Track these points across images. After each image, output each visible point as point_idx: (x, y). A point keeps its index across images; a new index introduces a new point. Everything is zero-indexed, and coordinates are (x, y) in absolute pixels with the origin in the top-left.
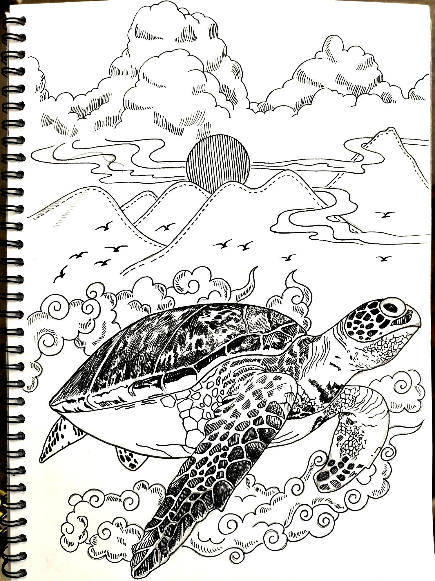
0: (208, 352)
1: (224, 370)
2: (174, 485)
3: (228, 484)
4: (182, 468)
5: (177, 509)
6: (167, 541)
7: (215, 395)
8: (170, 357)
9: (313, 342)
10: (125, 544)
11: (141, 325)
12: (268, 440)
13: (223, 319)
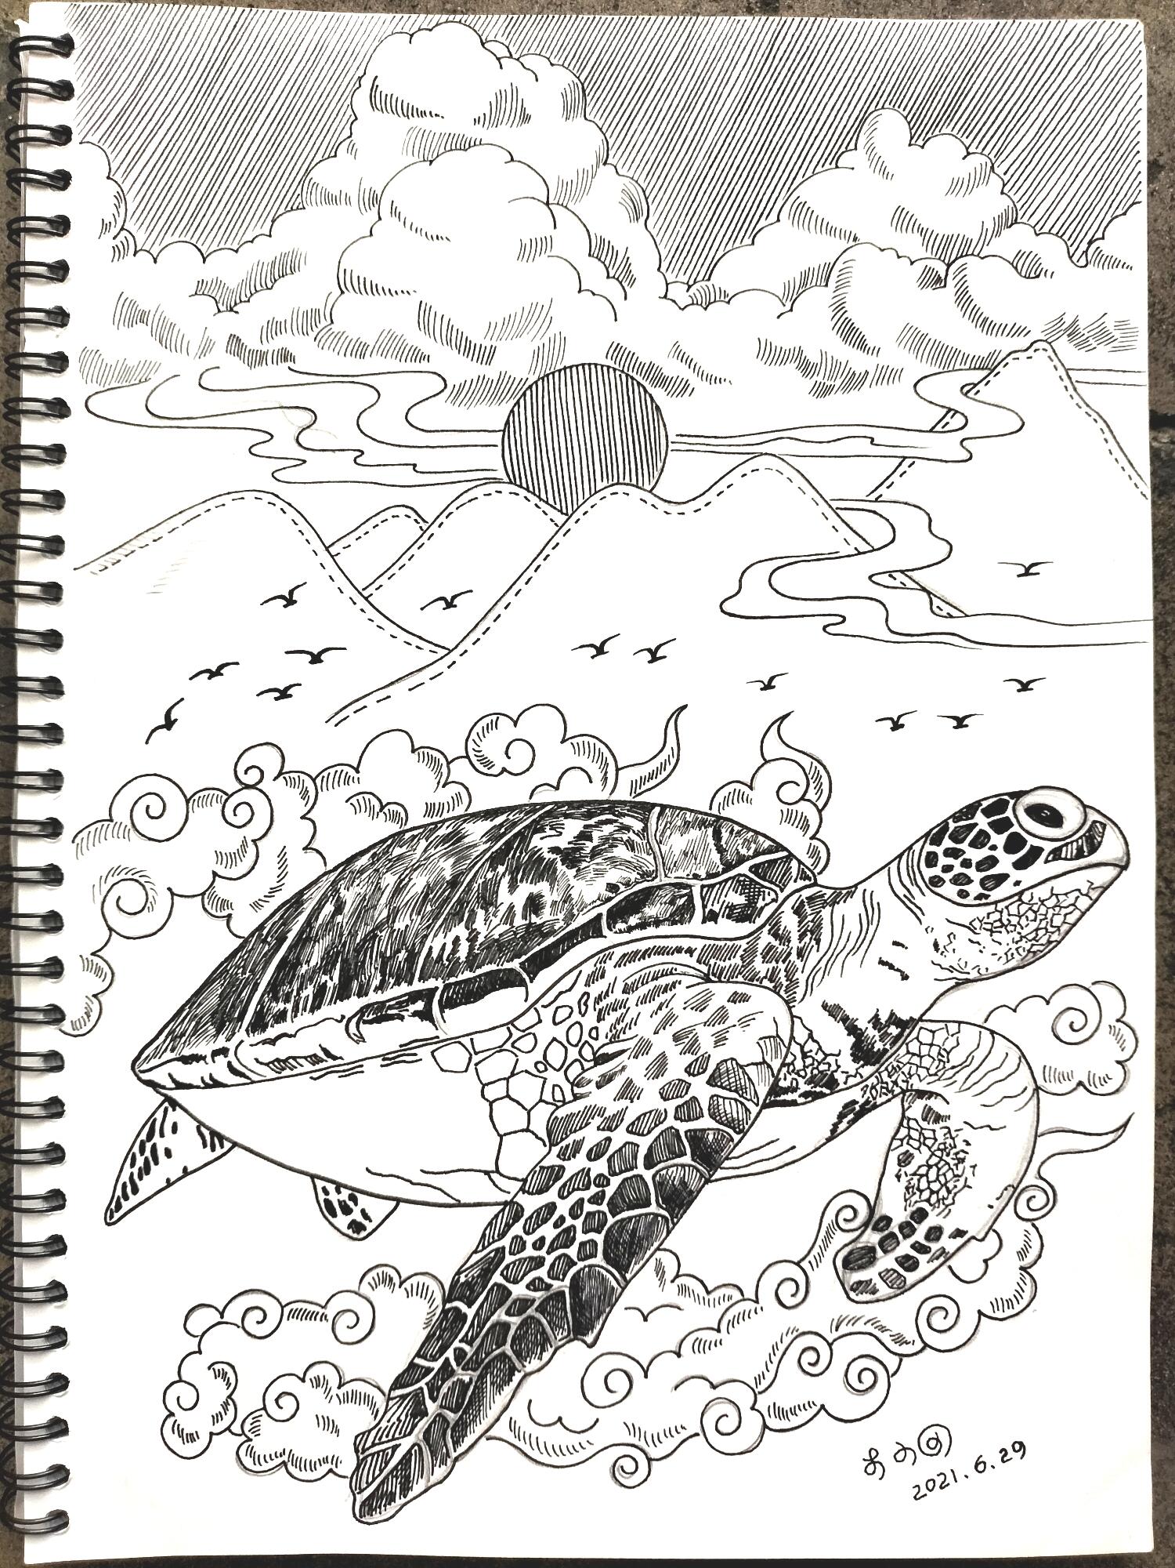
0: (556, 928)
1: (597, 975)
2: (466, 1276)
3: (609, 1276)
4: (487, 1232)
5: (473, 1339)
6: (448, 1423)
7: (574, 1039)
8: (456, 941)
9: (834, 903)
10: (337, 1431)
11: (381, 857)
12: (715, 1160)
13: (596, 842)
